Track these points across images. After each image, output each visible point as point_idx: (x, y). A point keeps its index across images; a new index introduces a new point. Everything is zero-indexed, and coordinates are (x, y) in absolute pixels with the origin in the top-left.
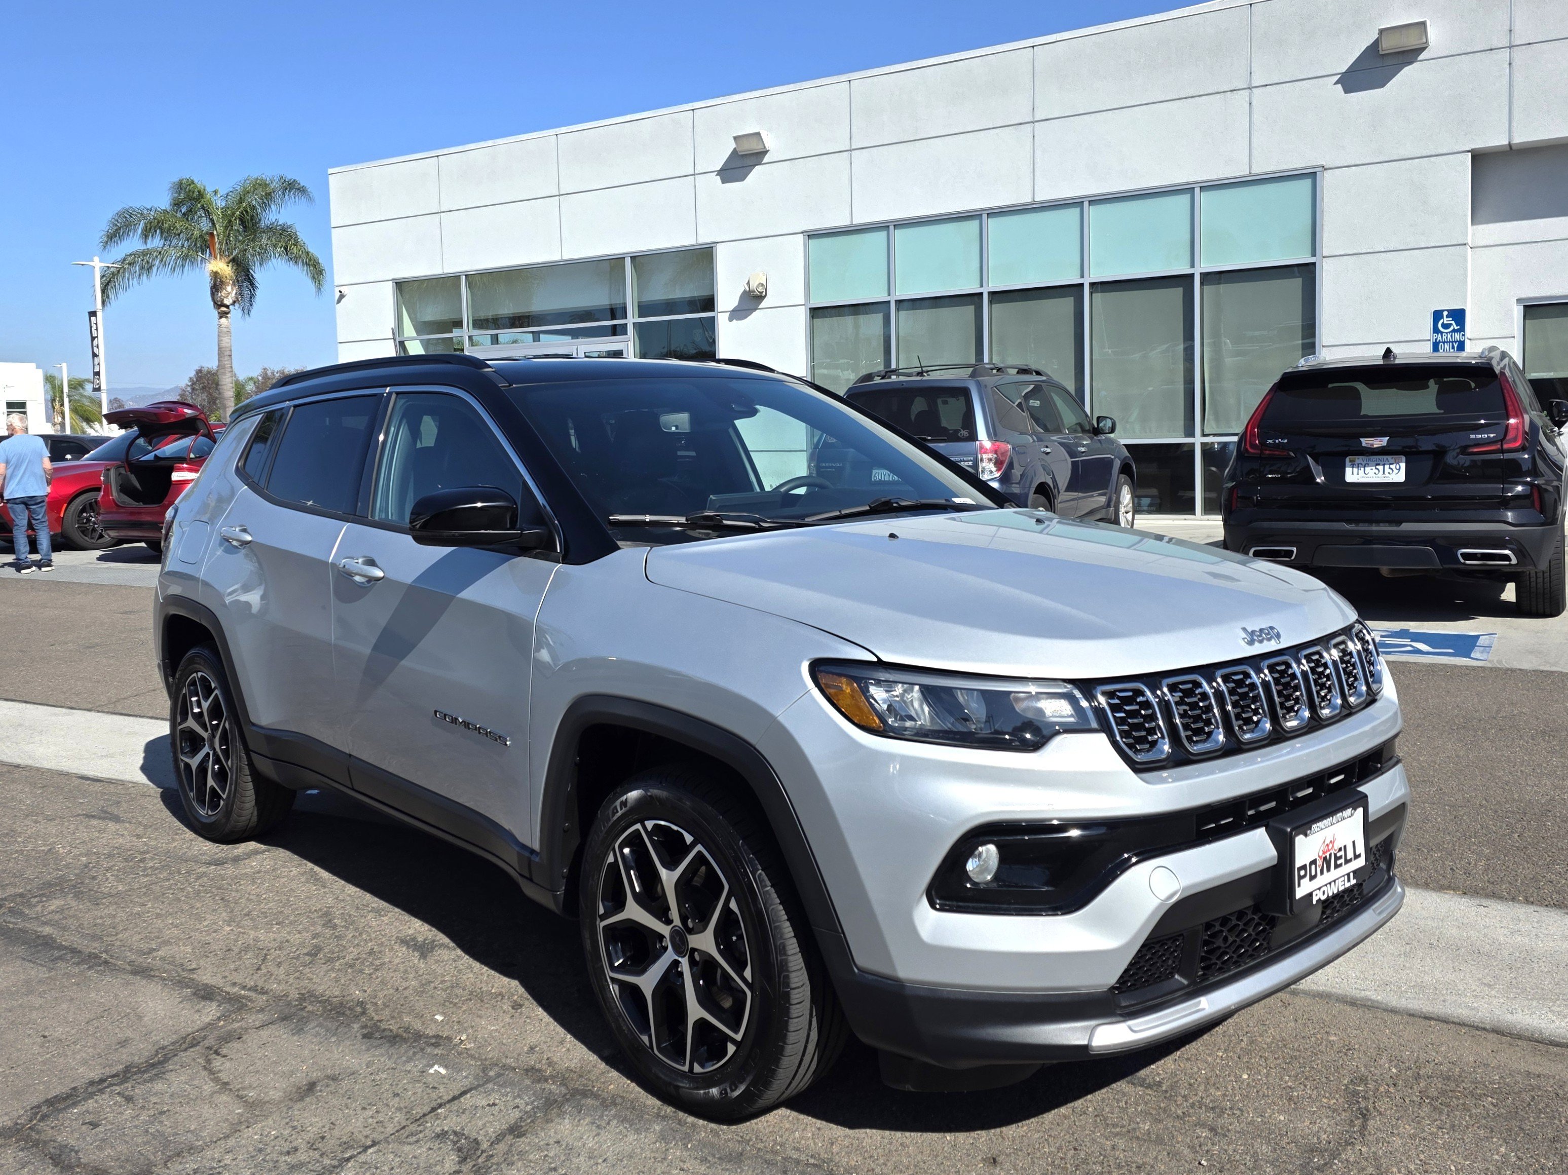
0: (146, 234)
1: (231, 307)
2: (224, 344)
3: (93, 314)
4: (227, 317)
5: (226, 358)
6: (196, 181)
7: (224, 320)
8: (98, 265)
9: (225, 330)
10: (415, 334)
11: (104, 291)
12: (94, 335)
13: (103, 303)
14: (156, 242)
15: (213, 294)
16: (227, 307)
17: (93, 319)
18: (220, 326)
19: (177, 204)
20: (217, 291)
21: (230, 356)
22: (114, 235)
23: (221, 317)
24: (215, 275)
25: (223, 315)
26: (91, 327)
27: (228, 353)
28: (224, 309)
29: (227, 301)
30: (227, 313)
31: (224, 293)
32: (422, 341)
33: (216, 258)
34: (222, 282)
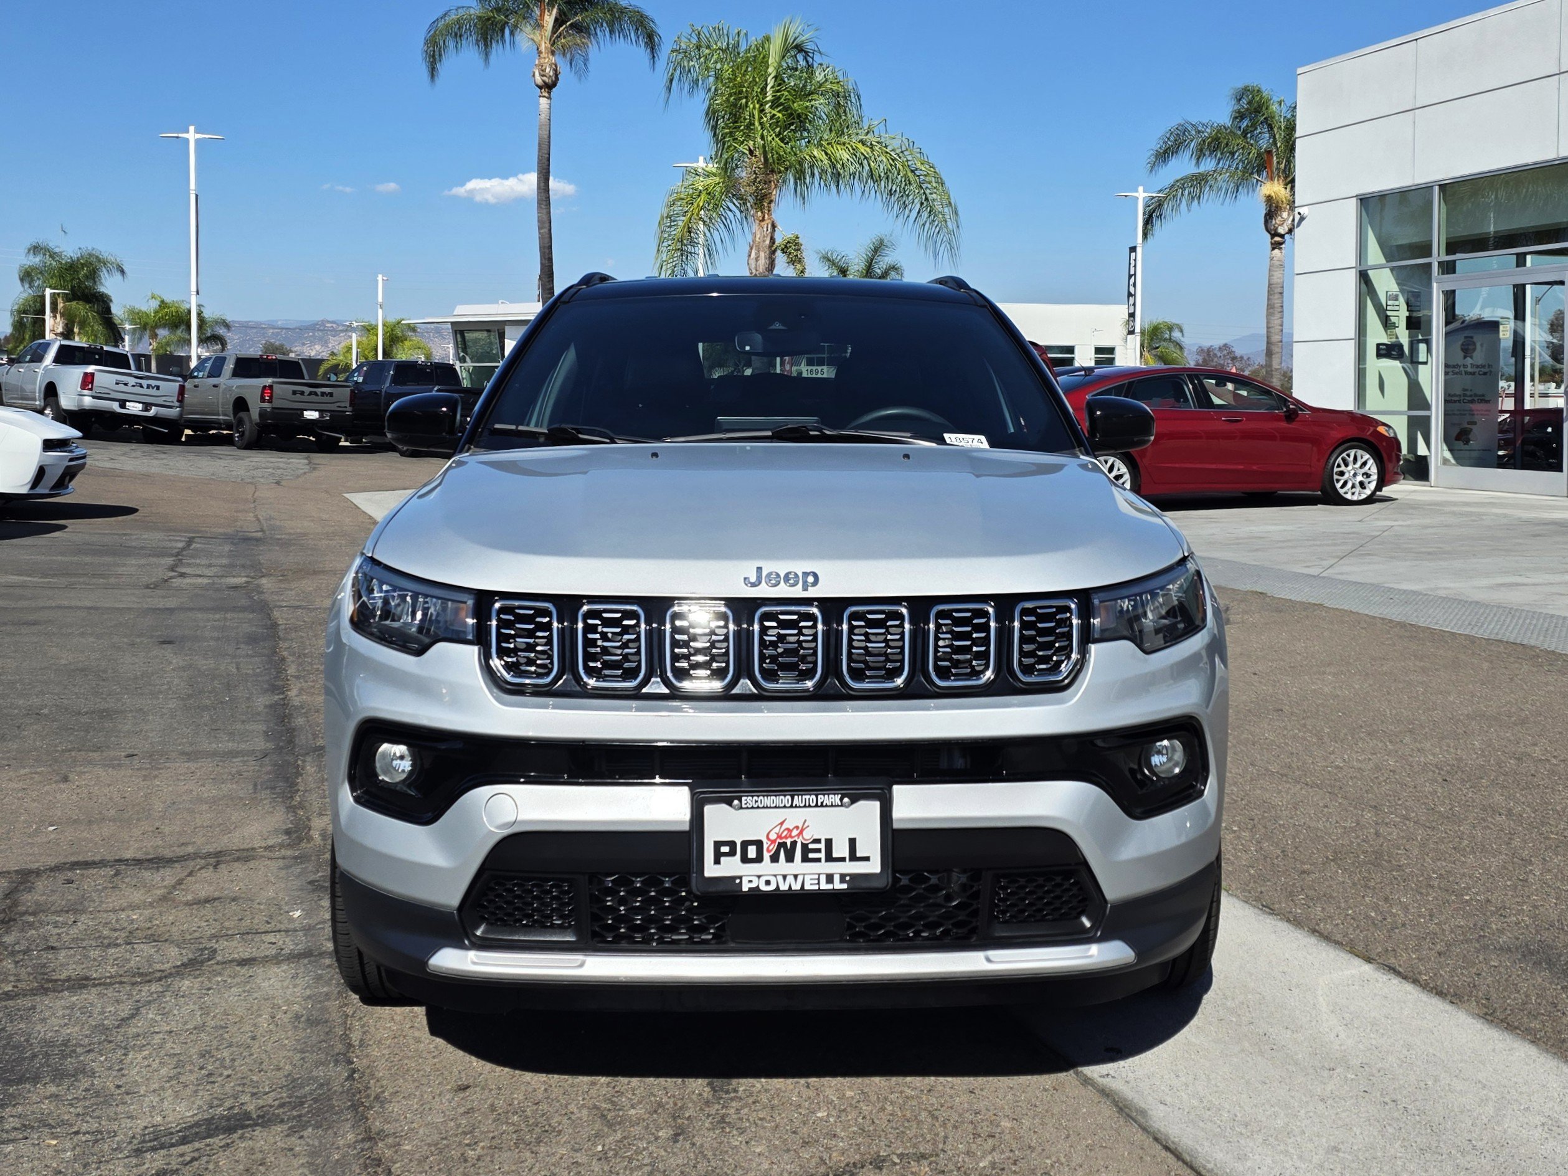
0: (1200, 155)
1: (1287, 236)
2: (1275, 280)
3: (1133, 249)
4: (1280, 249)
5: (1277, 296)
6: (1263, 89)
7: (1276, 251)
8: (1141, 195)
9: (1278, 263)
10: (1383, 261)
11: (1148, 222)
12: (1132, 272)
13: (1145, 235)
14: (1208, 165)
15: (1266, 222)
16: (1282, 236)
17: (1133, 255)
18: (1272, 259)
19: (1240, 116)
20: (1271, 218)
21: (1281, 293)
22: (1164, 155)
23: (1273, 249)
24: (1269, 199)
25: (1276, 246)
26: (1130, 264)
27: (1279, 290)
28: (1277, 239)
29: (1281, 230)
30: (1281, 244)
31: (1278, 220)
32: (1392, 269)
33: (1272, 179)
34: (1277, 207)
